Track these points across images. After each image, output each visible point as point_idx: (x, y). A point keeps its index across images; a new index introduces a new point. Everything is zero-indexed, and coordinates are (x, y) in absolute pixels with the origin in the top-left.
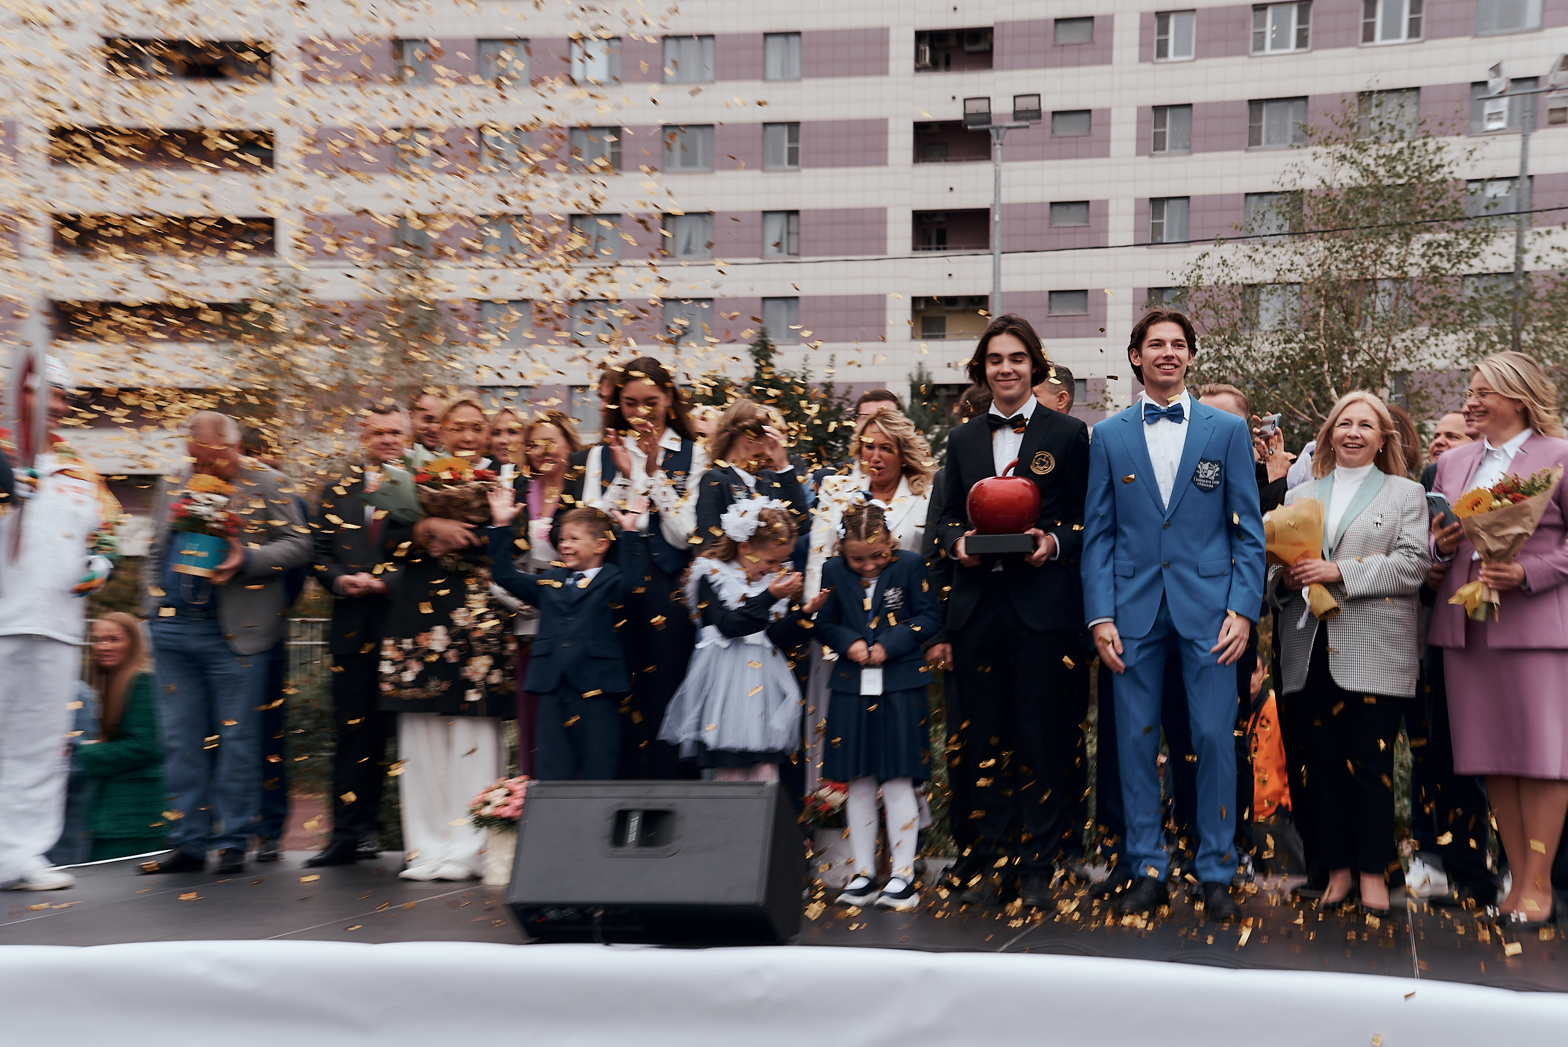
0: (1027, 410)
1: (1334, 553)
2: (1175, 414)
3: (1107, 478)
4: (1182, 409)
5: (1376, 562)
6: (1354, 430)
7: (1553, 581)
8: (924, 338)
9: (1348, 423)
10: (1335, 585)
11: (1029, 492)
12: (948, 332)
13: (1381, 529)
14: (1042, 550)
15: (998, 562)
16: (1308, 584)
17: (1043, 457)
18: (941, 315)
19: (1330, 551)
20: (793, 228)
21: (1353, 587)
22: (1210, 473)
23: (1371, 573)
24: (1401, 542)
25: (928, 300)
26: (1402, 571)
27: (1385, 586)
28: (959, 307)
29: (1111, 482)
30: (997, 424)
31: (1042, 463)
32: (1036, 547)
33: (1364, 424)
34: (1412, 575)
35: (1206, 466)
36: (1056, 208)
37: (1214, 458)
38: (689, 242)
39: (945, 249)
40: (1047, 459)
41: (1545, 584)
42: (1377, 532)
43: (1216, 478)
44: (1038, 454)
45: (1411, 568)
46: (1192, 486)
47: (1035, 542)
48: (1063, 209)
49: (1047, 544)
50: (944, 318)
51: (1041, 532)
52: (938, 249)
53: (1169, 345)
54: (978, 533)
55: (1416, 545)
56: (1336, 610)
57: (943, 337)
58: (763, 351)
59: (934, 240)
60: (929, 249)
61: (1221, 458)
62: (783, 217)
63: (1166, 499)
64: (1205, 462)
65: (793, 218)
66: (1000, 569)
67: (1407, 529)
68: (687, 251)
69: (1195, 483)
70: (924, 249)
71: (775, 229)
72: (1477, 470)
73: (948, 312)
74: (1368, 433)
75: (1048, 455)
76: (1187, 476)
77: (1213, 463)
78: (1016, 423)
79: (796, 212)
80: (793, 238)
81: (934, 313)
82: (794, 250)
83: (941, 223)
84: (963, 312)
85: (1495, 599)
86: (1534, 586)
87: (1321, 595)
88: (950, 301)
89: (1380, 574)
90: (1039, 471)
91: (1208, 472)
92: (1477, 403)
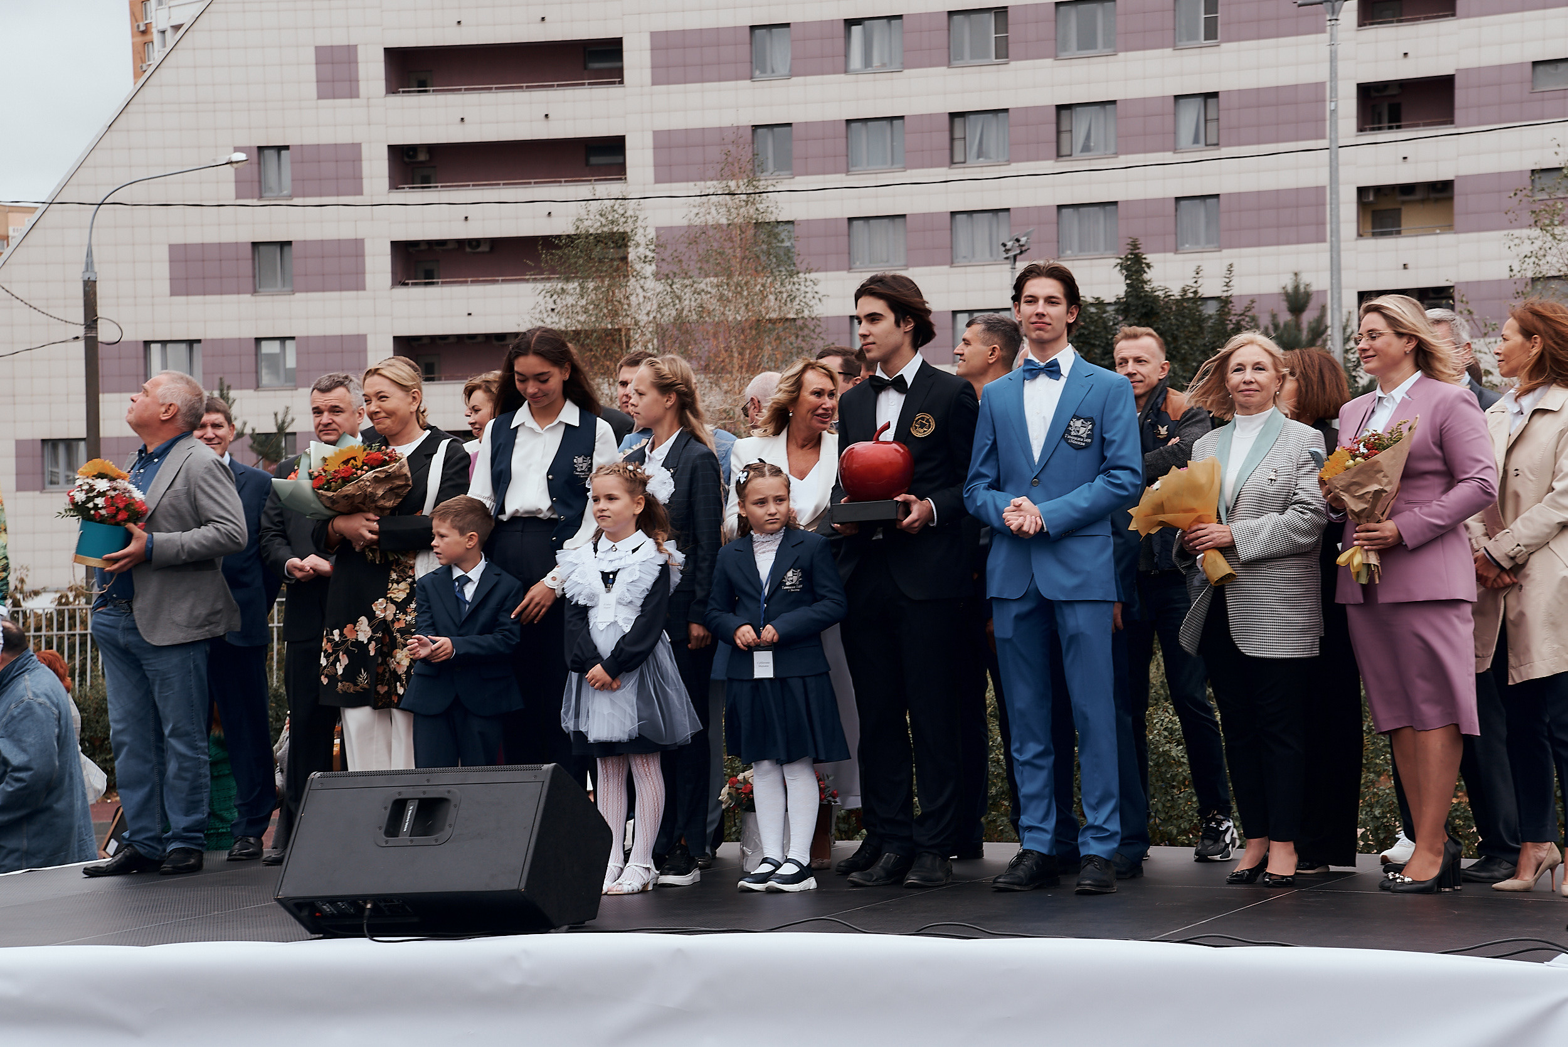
0: (909, 372)
1: (1231, 511)
2: (1053, 371)
3: (992, 438)
4: (1058, 365)
5: (1271, 520)
6: (1249, 375)
7: (1430, 535)
8: (1374, 235)
9: (1240, 368)
10: (1228, 550)
11: (900, 459)
12: (1403, 227)
13: (1276, 485)
14: (913, 516)
15: (880, 529)
16: (1203, 551)
17: (923, 419)
18: (1397, 206)
19: (1227, 510)
20: (1211, 114)
21: (1246, 551)
22: (1082, 430)
23: (1264, 535)
24: (1296, 498)
25: (1379, 190)
26: (1296, 530)
27: (1278, 547)
28: (1418, 196)
29: (995, 442)
30: (879, 386)
31: (922, 426)
32: (908, 512)
33: (1258, 367)
34: (1305, 533)
35: (1079, 423)
36: (1540, 68)
37: (1088, 415)
38: (1088, 137)
39: (1399, 127)
40: (928, 421)
41: (1421, 539)
42: (1271, 489)
43: (1088, 436)
44: (919, 416)
45: (1305, 526)
46: (1063, 443)
47: (907, 508)
48: (1549, 69)
49: (920, 509)
50: (1399, 210)
51: (913, 497)
52: (1390, 128)
53: (1041, 302)
54: (850, 500)
55: (1309, 500)
56: (1229, 576)
57: (1399, 233)
58: (1134, 267)
59: (1385, 117)
60: (1380, 129)
61: (1095, 415)
62: (1200, 101)
63: (1037, 455)
64: (1078, 419)
65: (1211, 101)
66: (881, 537)
67: (1302, 483)
68: (1086, 148)
69: (1067, 440)
70: (1373, 129)
71: (1190, 114)
72: (1369, 418)
73: (1404, 203)
74: (1261, 377)
75: (928, 416)
76: (1059, 433)
77: (1086, 420)
78: (899, 384)
79: (1215, 95)
80: (1212, 126)
81: (1386, 204)
82: (1212, 139)
83: (1394, 96)
84: (1423, 201)
85: (1373, 560)
86: (1409, 542)
87: (1215, 561)
88: (1407, 189)
89: (1273, 533)
90: (919, 433)
91: (1081, 428)
92: (1367, 347)
